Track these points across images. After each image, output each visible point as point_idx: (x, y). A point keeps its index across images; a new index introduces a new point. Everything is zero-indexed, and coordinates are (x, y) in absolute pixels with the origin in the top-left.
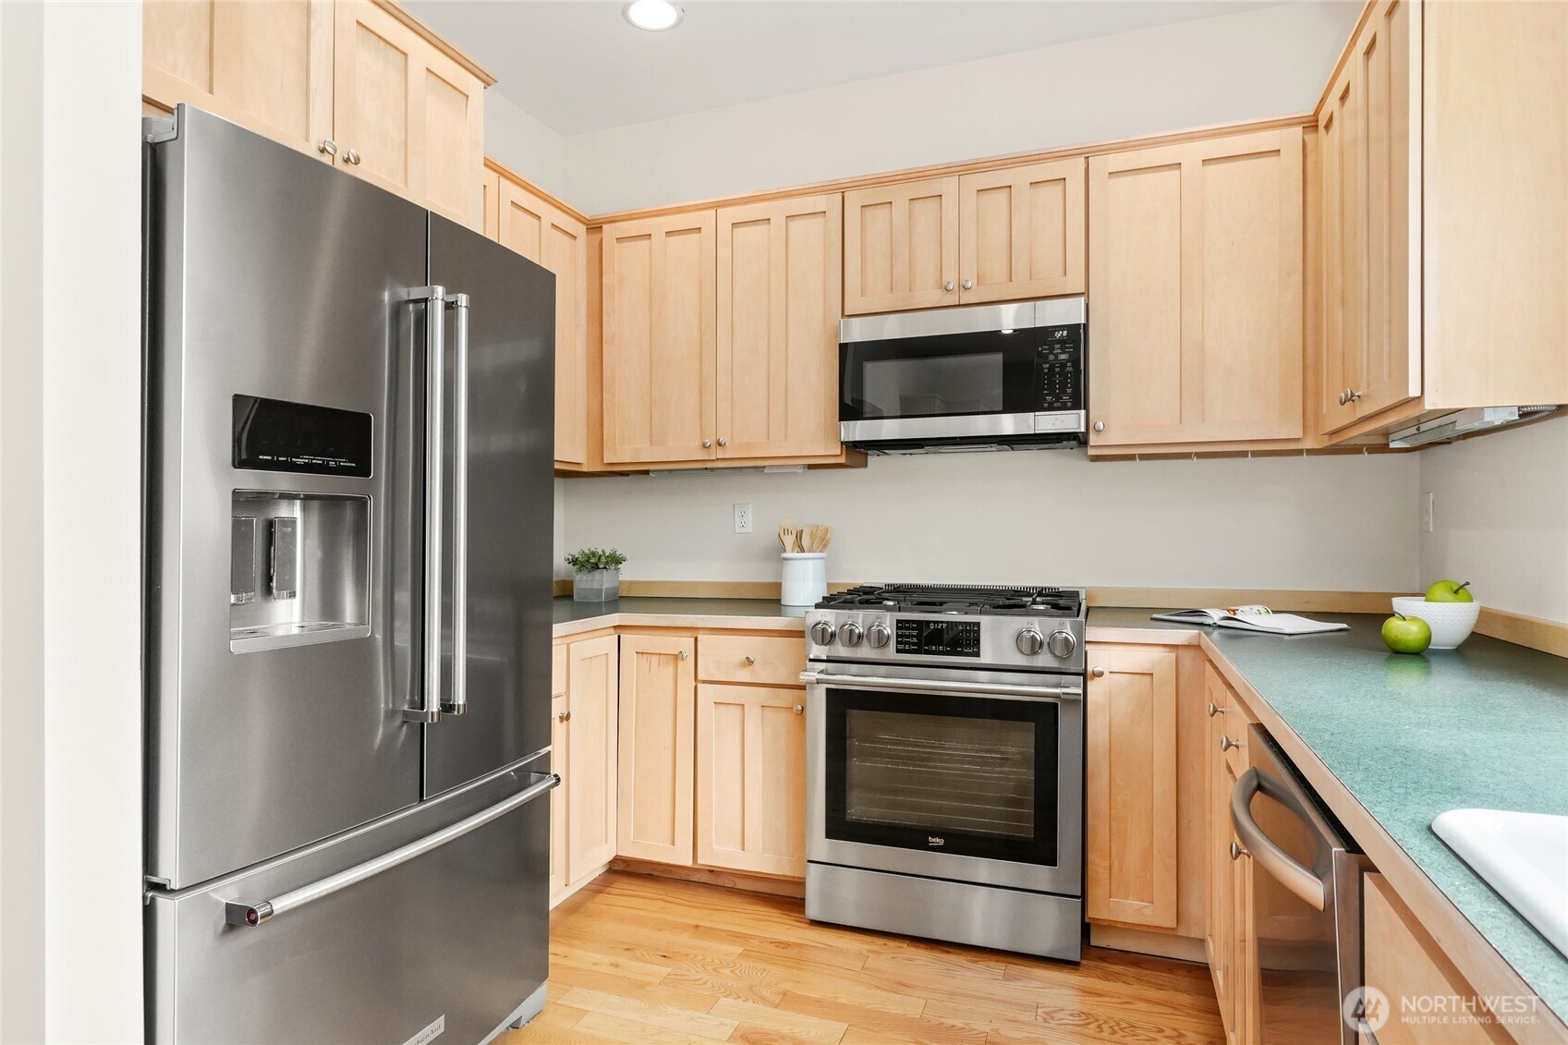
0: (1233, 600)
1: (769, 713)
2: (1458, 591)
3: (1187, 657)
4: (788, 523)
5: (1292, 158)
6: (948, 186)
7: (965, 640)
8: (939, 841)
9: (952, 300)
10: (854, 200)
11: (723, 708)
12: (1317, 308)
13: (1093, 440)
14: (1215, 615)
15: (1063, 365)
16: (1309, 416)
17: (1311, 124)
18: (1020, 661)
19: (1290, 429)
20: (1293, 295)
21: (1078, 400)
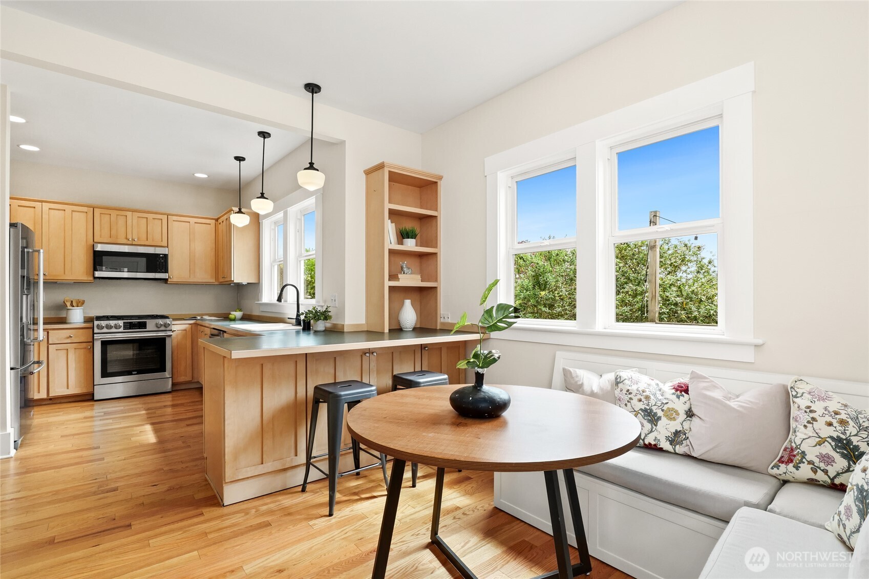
0: (202, 315)
1: (76, 350)
2: (240, 310)
3: (193, 325)
4: (67, 298)
5: (213, 226)
6: (129, 214)
7: (142, 326)
8: (136, 373)
9: (129, 242)
10: (97, 211)
11: (59, 351)
12: (218, 262)
13: (169, 280)
14: (199, 318)
15: (162, 262)
16: (217, 278)
17: (217, 220)
18: (157, 329)
19: (213, 280)
20: (213, 253)
21: (166, 271)
